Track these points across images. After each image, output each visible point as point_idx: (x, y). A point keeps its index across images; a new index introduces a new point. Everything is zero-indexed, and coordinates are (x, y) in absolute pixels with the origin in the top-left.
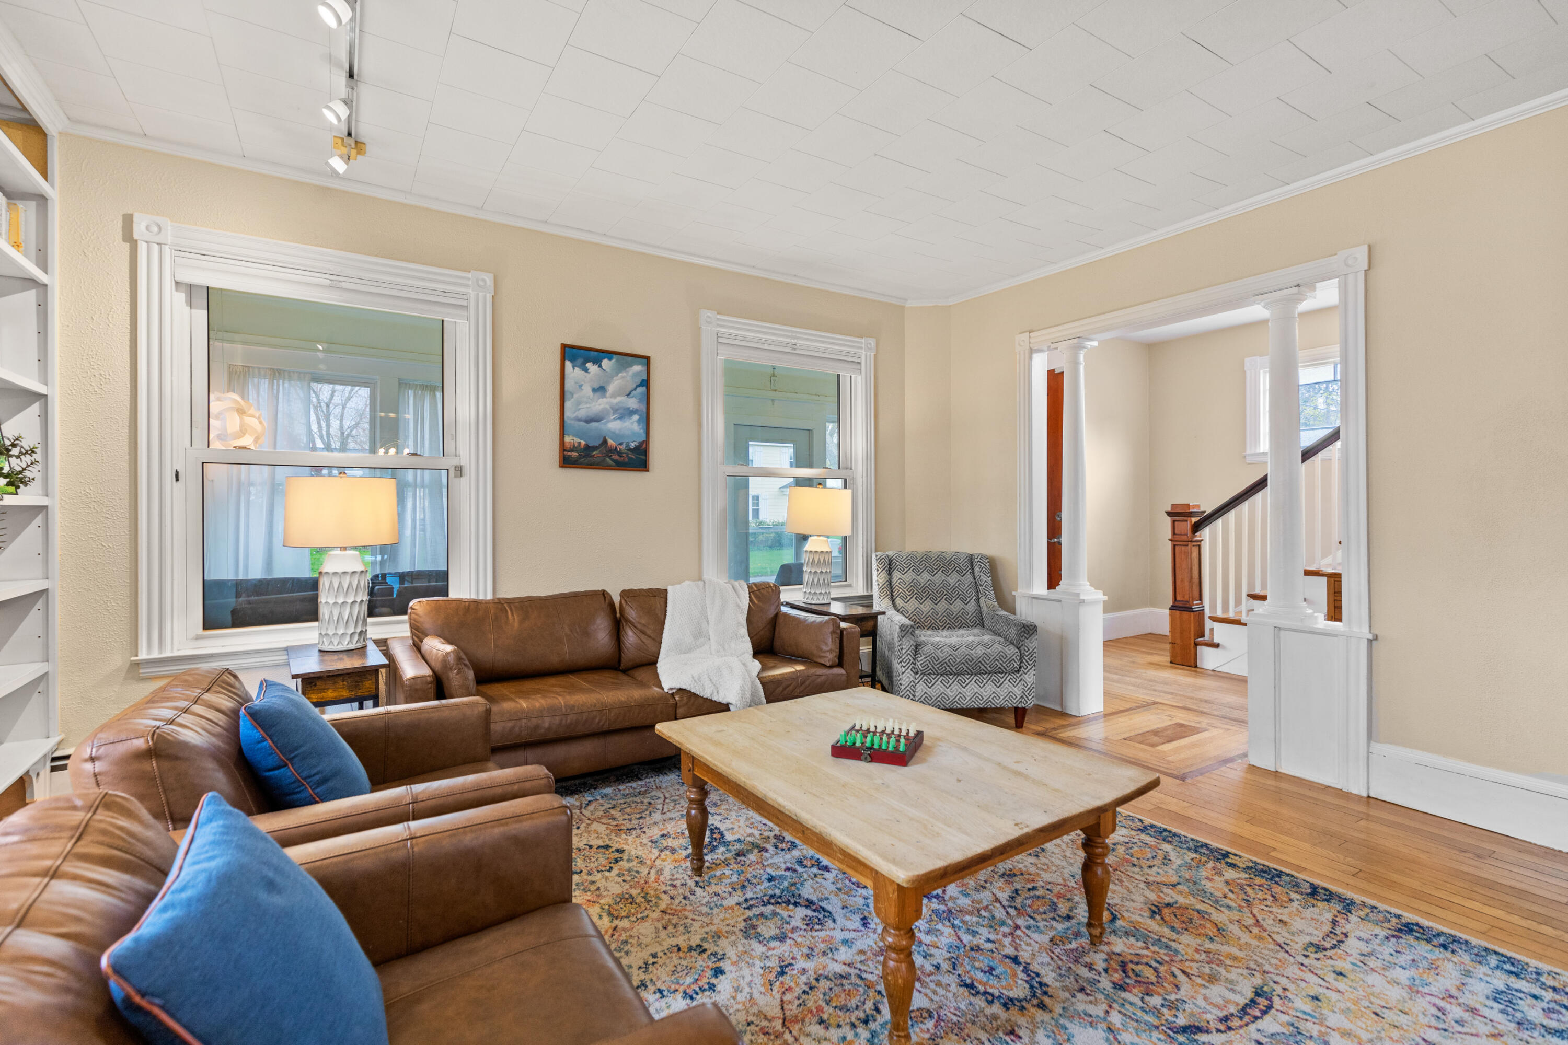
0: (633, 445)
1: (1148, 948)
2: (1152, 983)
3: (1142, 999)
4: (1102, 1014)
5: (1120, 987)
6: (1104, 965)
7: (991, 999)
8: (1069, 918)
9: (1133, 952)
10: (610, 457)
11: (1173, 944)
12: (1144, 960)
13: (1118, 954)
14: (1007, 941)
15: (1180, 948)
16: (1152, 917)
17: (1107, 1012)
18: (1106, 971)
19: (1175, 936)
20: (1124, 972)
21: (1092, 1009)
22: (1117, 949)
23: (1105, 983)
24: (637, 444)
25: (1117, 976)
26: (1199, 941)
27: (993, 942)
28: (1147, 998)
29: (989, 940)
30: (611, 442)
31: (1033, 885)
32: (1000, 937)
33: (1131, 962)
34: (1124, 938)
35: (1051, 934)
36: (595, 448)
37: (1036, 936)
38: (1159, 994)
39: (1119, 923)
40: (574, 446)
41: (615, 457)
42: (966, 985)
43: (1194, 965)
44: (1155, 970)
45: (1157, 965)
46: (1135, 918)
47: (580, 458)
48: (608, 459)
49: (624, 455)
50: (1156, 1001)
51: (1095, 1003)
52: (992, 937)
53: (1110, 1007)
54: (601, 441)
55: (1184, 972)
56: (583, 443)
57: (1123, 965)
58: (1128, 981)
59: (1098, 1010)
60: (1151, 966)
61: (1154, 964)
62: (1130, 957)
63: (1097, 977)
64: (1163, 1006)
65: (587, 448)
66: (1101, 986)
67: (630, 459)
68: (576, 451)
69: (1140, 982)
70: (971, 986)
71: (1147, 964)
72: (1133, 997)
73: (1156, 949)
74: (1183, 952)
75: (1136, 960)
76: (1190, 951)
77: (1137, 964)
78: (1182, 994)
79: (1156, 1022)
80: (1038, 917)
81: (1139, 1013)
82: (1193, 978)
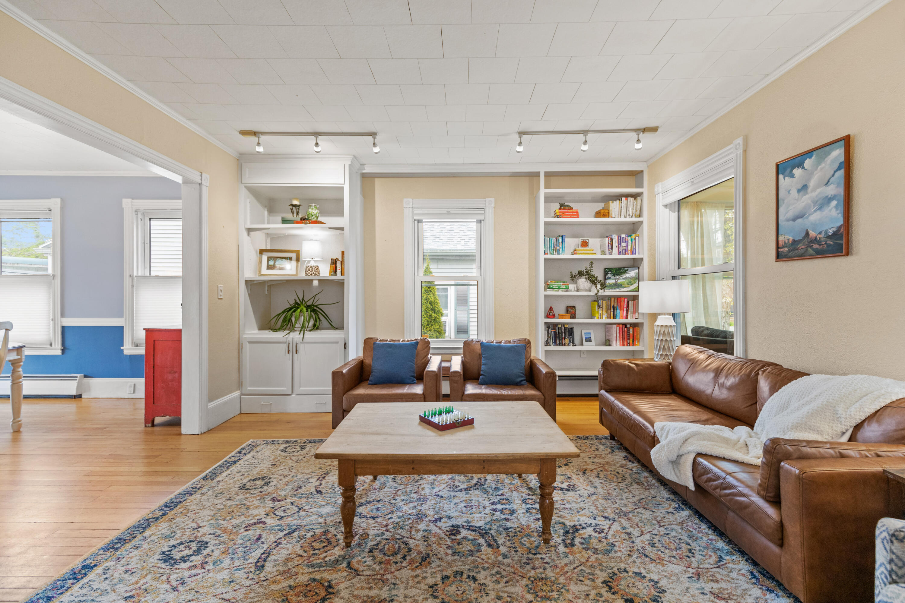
0: (831, 232)
1: (323, 559)
2: (313, 542)
3: (315, 532)
4: (327, 518)
5: (326, 532)
6: (338, 537)
7: (367, 503)
8: (371, 551)
9: (329, 552)
10: (811, 247)
11: (311, 570)
12: (322, 550)
13: (335, 547)
14: (384, 523)
15: (307, 570)
16: (329, 582)
17: (325, 520)
18: (335, 535)
19: (312, 576)
20: (328, 539)
21: (332, 518)
22: (337, 549)
23: (332, 530)
24: (835, 229)
25: (330, 536)
26: (297, 581)
27: (389, 519)
28: (313, 534)
29: (391, 518)
30: (812, 234)
31: (407, 561)
32: (389, 522)
33: (327, 546)
34: (337, 556)
35: (370, 537)
36: (799, 241)
37: (376, 532)
38: (309, 539)
39: (345, 565)
40: (785, 243)
41: (816, 246)
42: (380, 500)
43: (297, 563)
44: (314, 550)
45: (315, 552)
46: (339, 575)
47: (790, 252)
48: (809, 249)
49: (823, 243)
50: (309, 535)
51: (332, 521)
52: (391, 520)
53: (325, 523)
54: (803, 234)
55: (301, 556)
56: (791, 238)
57: (330, 542)
58: (324, 537)
59: (329, 519)
60: (317, 549)
61: (316, 552)
62: (329, 548)
63: (337, 530)
64: (305, 535)
65: (794, 241)
66: (334, 528)
67: (829, 246)
68: (786, 247)
69: (319, 539)
70: (378, 501)
71: (319, 549)
72: (318, 531)
73: (318, 561)
74: (304, 567)
75: (326, 549)
76: (301, 571)
77: (324, 547)
78: (299, 545)
79: (306, 527)
80: (384, 542)
81: (314, 527)
82: (295, 556)
